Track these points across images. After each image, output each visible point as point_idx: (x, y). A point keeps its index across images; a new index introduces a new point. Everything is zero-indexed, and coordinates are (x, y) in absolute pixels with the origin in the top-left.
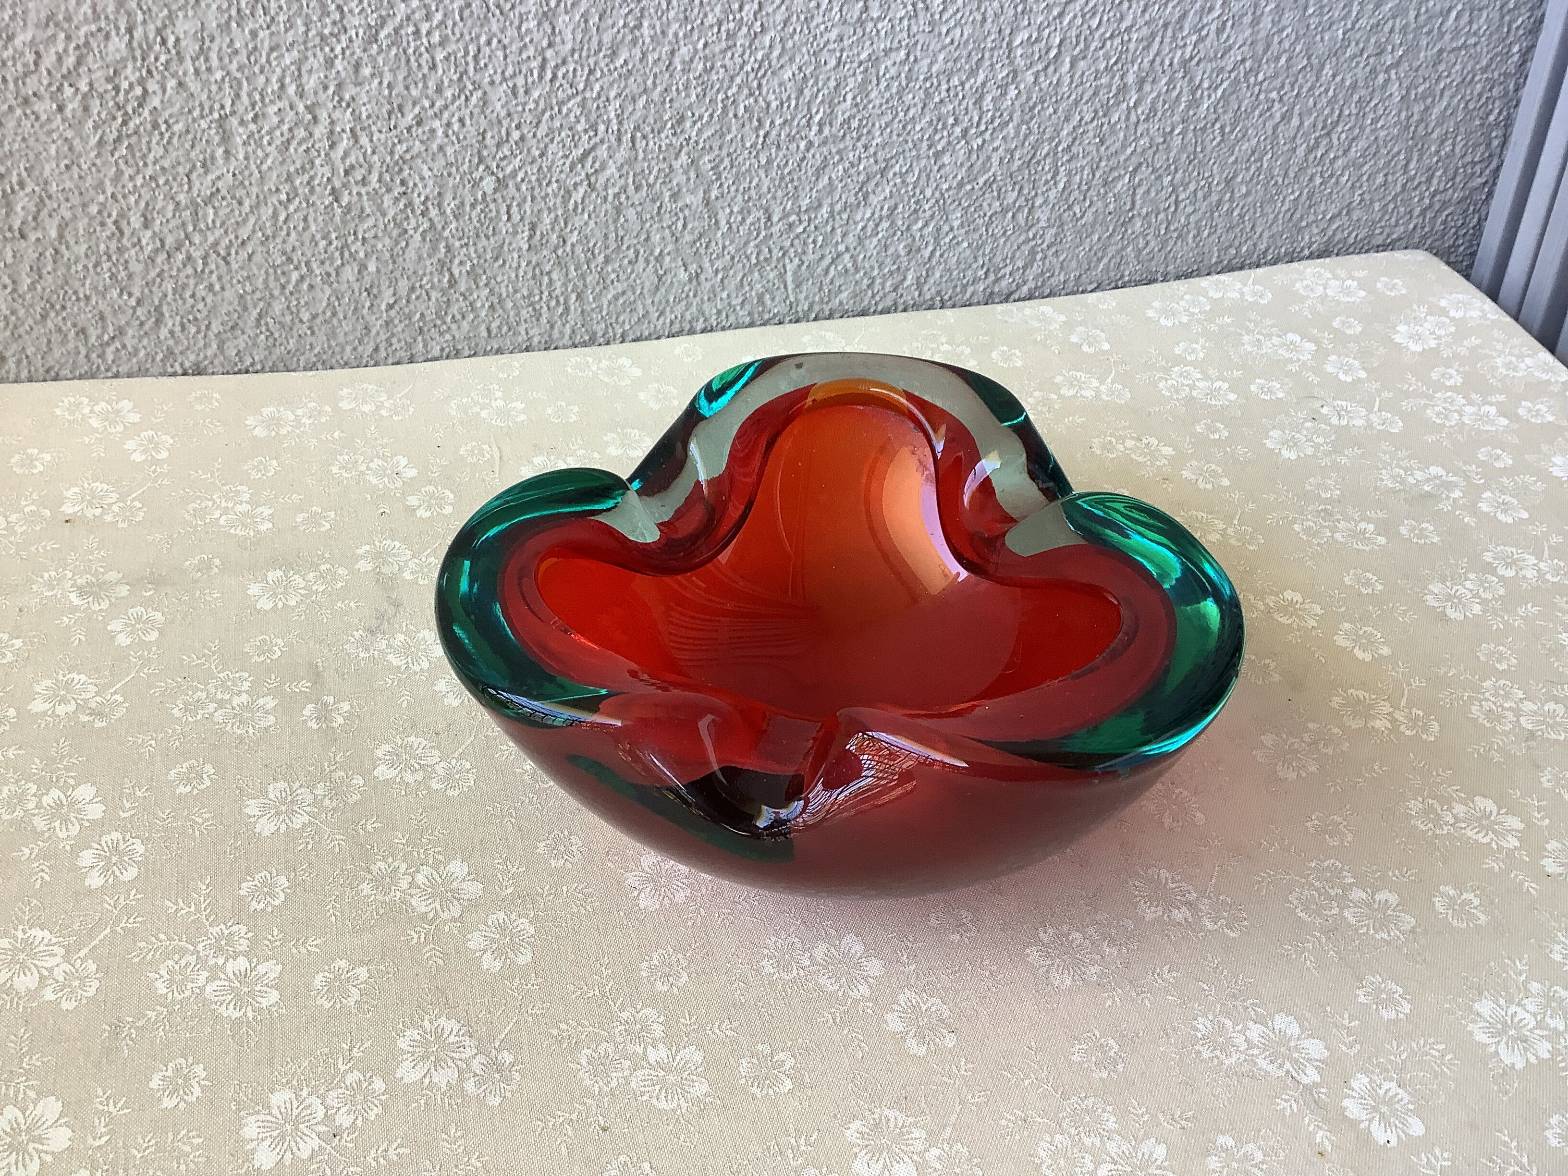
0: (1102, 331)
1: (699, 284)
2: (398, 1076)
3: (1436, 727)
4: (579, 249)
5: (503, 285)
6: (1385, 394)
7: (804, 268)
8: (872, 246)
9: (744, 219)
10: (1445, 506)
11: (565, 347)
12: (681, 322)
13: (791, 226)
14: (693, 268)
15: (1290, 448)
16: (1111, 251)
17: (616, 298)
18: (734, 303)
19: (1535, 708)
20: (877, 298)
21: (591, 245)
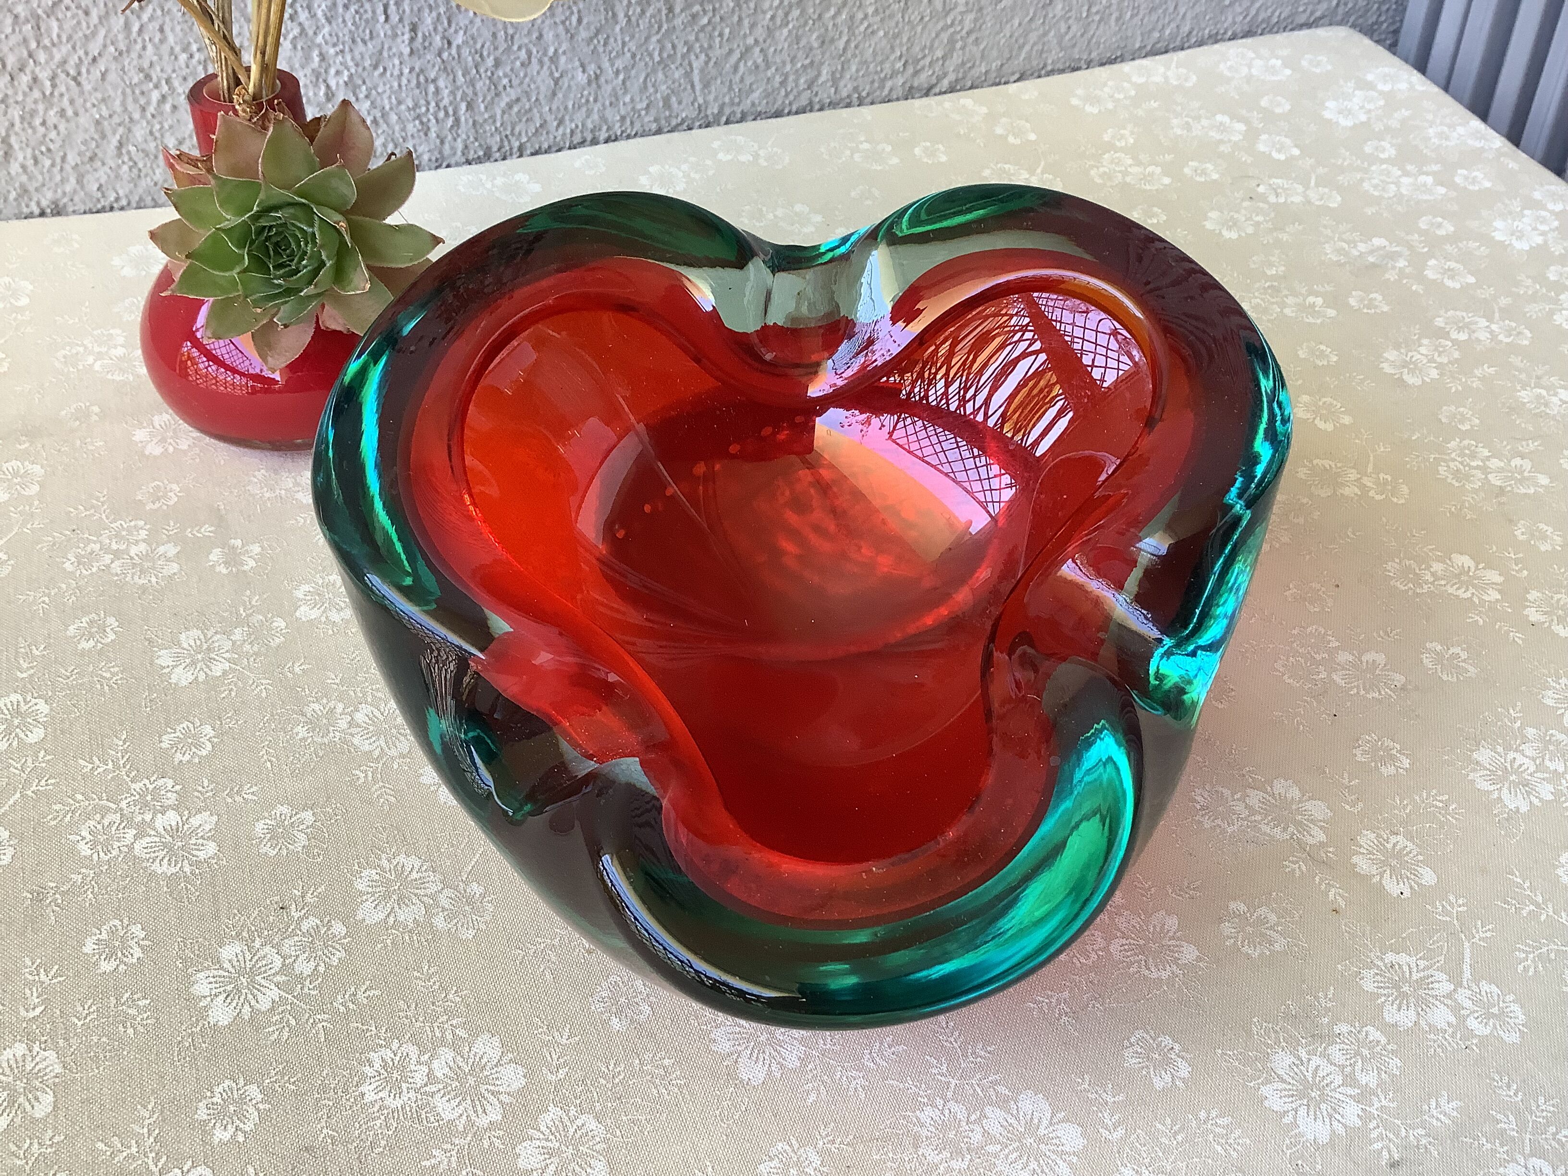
0: (1027, 121)
1: (599, 87)
2: (358, 918)
3: (1405, 489)
4: (465, 52)
5: (385, 96)
6: (1321, 170)
7: (711, 64)
8: (783, 38)
9: (643, 12)
10: (1391, 276)
11: (457, 164)
12: (582, 132)
13: (694, 16)
14: (592, 69)
15: (1230, 228)
16: (1033, 37)
17: (510, 106)
18: (639, 107)
19: (1502, 464)
20: (791, 97)
21: (479, 46)
